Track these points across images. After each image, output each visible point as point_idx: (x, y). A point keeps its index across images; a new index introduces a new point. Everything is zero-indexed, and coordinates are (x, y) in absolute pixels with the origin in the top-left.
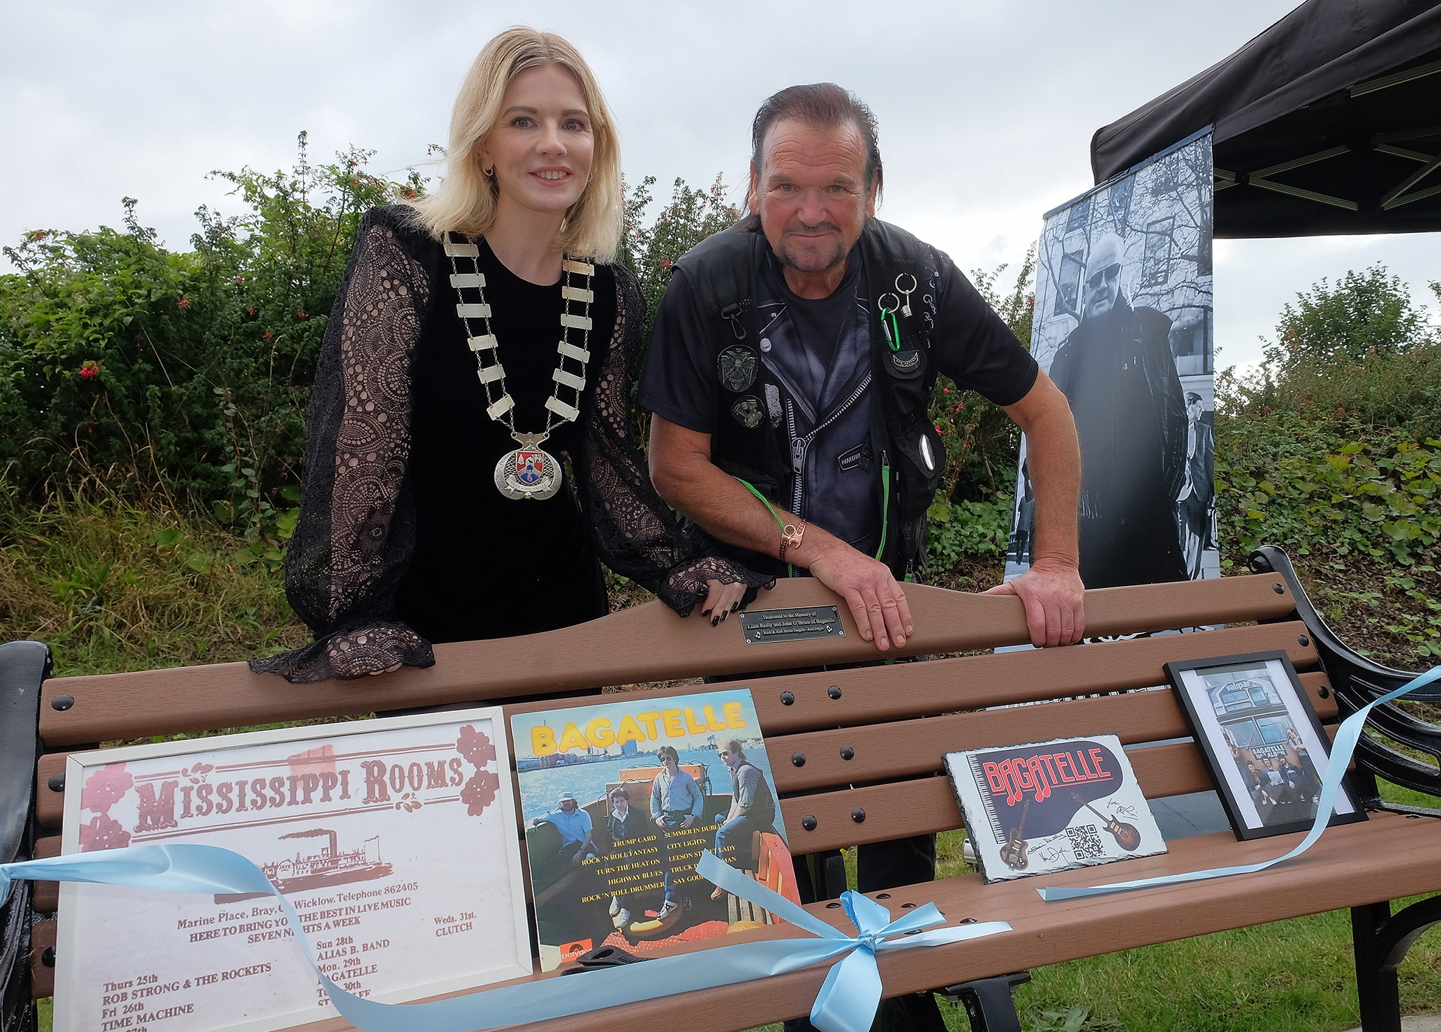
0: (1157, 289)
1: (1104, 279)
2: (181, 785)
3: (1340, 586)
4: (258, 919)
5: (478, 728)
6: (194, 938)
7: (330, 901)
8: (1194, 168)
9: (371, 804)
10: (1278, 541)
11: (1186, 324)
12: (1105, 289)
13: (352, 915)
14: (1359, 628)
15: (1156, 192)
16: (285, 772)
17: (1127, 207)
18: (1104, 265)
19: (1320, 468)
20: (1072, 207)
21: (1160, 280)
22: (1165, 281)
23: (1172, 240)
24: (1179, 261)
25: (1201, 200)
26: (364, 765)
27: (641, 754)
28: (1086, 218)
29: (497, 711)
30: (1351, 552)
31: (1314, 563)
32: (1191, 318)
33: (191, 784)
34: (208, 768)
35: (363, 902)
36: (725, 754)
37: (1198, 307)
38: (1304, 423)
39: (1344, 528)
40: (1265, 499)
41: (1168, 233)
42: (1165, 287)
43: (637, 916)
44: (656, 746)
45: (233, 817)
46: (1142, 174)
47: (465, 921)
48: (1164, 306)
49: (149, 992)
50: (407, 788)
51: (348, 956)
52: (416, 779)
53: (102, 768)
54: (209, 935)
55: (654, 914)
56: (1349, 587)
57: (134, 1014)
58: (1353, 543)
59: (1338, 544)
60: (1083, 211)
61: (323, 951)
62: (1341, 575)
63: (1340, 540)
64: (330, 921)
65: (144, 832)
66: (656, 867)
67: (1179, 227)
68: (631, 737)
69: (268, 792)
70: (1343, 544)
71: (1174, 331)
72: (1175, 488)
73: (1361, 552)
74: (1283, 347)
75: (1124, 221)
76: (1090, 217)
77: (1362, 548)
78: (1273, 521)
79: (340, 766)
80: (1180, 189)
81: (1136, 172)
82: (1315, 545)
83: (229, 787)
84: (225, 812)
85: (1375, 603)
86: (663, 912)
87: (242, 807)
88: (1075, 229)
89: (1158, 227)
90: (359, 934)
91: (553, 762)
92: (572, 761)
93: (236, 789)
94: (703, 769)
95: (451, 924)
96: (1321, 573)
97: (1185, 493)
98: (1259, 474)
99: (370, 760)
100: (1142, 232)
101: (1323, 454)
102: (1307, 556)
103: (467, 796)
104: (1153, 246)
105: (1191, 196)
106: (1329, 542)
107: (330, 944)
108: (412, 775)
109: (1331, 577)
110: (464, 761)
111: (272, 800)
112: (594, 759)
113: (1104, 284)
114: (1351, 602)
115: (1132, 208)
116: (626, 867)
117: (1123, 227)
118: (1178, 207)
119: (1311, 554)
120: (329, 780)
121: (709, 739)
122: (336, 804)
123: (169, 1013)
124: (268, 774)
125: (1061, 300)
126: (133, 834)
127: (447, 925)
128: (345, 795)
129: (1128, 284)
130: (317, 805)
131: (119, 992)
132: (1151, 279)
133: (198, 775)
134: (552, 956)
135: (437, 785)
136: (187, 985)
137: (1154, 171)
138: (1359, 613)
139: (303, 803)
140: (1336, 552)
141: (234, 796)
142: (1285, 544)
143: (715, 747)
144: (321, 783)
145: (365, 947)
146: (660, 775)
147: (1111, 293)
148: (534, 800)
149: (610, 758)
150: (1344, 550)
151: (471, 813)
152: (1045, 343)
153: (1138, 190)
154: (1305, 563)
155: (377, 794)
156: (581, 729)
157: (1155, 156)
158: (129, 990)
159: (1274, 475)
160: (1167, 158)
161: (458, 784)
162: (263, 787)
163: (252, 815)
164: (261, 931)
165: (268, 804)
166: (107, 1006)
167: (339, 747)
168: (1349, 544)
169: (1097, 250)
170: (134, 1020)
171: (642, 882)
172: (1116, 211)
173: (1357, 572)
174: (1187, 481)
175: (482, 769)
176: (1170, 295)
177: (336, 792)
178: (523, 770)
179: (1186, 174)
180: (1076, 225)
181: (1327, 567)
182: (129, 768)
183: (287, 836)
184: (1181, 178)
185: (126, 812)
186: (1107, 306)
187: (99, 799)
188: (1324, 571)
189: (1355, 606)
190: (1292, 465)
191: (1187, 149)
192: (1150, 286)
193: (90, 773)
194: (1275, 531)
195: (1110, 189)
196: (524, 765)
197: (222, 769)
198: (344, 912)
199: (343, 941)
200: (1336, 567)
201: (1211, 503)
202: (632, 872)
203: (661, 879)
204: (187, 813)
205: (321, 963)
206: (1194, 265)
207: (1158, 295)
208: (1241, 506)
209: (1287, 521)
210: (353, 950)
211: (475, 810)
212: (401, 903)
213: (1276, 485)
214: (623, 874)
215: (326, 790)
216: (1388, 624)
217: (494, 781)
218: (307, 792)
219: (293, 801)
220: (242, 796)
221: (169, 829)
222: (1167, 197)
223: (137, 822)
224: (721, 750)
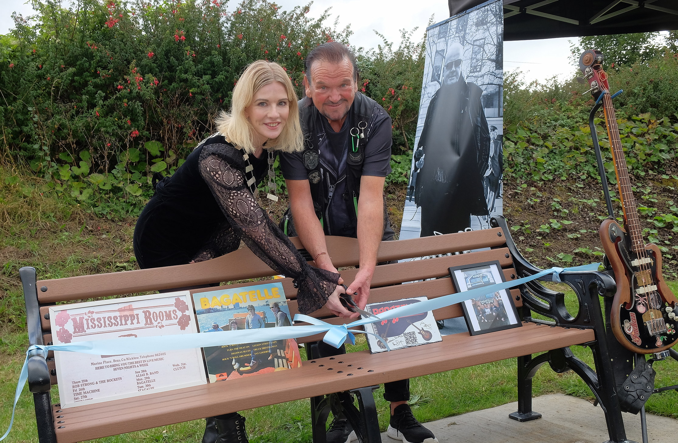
0: (476, 74)
1: (454, 66)
2: (85, 318)
3: (579, 196)
4: (116, 363)
5: (181, 299)
6: (96, 368)
7: (137, 358)
8: (495, 15)
9: (147, 325)
10: (551, 173)
11: (490, 92)
12: (454, 72)
13: (145, 363)
14: (585, 218)
15: (478, 24)
16: (117, 314)
17: (465, 31)
18: (453, 59)
19: (577, 133)
20: (440, 26)
21: (478, 70)
22: (480, 71)
23: (484, 50)
24: (486, 61)
25: (497, 32)
26: (143, 312)
27: (241, 308)
28: (446, 33)
29: (187, 292)
30: (587, 178)
31: (568, 184)
32: (492, 90)
33: (88, 318)
34: (93, 312)
35: (148, 359)
36: (272, 307)
37: (496, 85)
38: (572, 108)
39: (586, 165)
40: (547, 151)
41: (482, 46)
42: (480, 74)
43: (242, 365)
44: (246, 305)
45: (103, 329)
46: (472, 14)
47: (183, 366)
48: (479, 83)
49: (86, 385)
50: (159, 320)
51: (146, 376)
52: (161, 317)
53: (60, 312)
54: (101, 368)
55: (248, 365)
56: (584, 196)
57: (82, 391)
58: (589, 174)
59: (581, 174)
60: (445, 29)
61: (137, 374)
62: (580, 190)
63: (583, 171)
64: (138, 364)
65: (76, 334)
66: (248, 349)
67: (487, 44)
68: (237, 302)
69: (113, 321)
70: (584, 173)
71: (484, 96)
72: (483, 170)
73: (592, 177)
74: (581, 47)
75: (464, 37)
76: (448, 33)
77: (593, 175)
78: (550, 162)
79: (135, 312)
80: (488, 25)
81: (469, 13)
82: (570, 174)
83: (100, 319)
84: (100, 327)
85: (595, 204)
86: (251, 364)
87: (105, 326)
88: (441, 38)
89: (478, 43)
90: (149, 369)
91: (209, 311)
92: (216, 311)
93: (102, 320)
94: (264, 313)
95: (178, 367)
96: (571, 189)
97: (488, 173)
98: (545, 137)
99: (145, 310)
100: (471, 44)
101: (580, 125)
102: (565, 180)
103: (180, 323)
104: (476, 52)
105: (493, 29)
106: (577, 173)
107: (139, 372)
108: (159, 316)
109: (576, 191)
110: (177, 311)
111: (114, 324)
112: (224, 310)
113: (454, 69)
114: (583, 204)
115: (467, 31)
116: (237, 349)
117: (463, 41)
118: (487, 34)
119: (567, 179)
120: (133, 317)
121: (266, 302)
122: (136, 325)
123: (93, 391)
124: (112, 315)
125: (434, 74)
126: (73, 334)
127: (177, 367)
128: (138, 322)
129: (464, 69)
130: (129, 326)
131: (77, 384)
132: (474, 69)
133: (90, 315)
134: (213, 378)
135: (169, 319)
136: (97, 383)
137: (477, 14)
138: (586, 210)
139: (125, 325)
140: (580, 178)
141: (102, 322)
142: (555, 175)
143: (268, 305)
144: (130, 318)
145: (151, 374)
146: (248, 316)
147: (457, 73)
148: (203, 325)
149: (230, 310)
150: (584, 177)
151: (181, 329)
152: (426, 95)
153: (470, 22)
154: (564, 184)
155: (149, 322)
156: (219, 299)
157: (478, 6)
158: (80, 384)
159: (553, 138)
160: (483, 8)
161: (176, 319)
162: (111, 319)
163: (108, 329)
164: (117, 367)
165: (114, 325)
166: (74, 389)
167: (135, 305)
168: (587, 174)
169: (450, 51)
170: (83, 393)
171: (243, 354)
172: (460, 32)
173: (589, 188)
174: (489, 167)
175: (184, 313)
176: (482, 78)
177: (135, 321)
178: (199, 314)
179: (491, 18)
180: (442, 36)
181: (574, 186)
182: (68, 312)
183: (121, 336)
184: (489, 19)
185: (69, 327)
186: (455, 80)
187: (61, 322)
188: (572, 188)
189: (585, 206)
190: (564, 132)
191: (492, 5)
192: (474, 72)
193: (57, 313)
194: (550, 168)
195: (457, 20)
196: (199, 312)
197: (97, 313)
198: (142, 362)
199: (143, 371)
200: (579, 186)
201: (501, 177)
202: (239, 350)
203: (250, 353)
204: (88, 328)
205: (138, 378)
206: (494, 64)
207: (477, 77)
208: (534, 156)
209: (557, 162)
210: (147, 374)
211: (183, 328)
212: (161, 359)
213: (553, 143)
214: (236, 351)
215: (132, 320)
216: (600, 215)
217: (189, 318)
218: (126, 321)
219: (121, 324)
220: (105, 322)
221: (83, 333)
222: (482, 28)
223: (73, 330)
224: (271, 306)
